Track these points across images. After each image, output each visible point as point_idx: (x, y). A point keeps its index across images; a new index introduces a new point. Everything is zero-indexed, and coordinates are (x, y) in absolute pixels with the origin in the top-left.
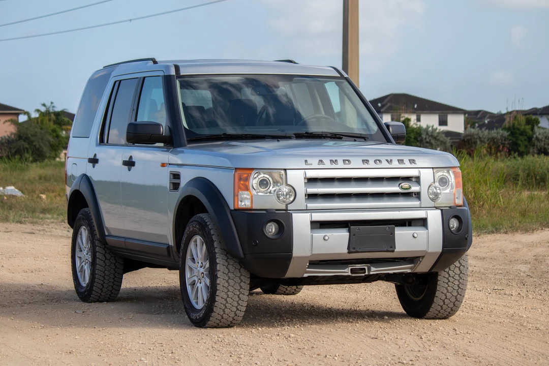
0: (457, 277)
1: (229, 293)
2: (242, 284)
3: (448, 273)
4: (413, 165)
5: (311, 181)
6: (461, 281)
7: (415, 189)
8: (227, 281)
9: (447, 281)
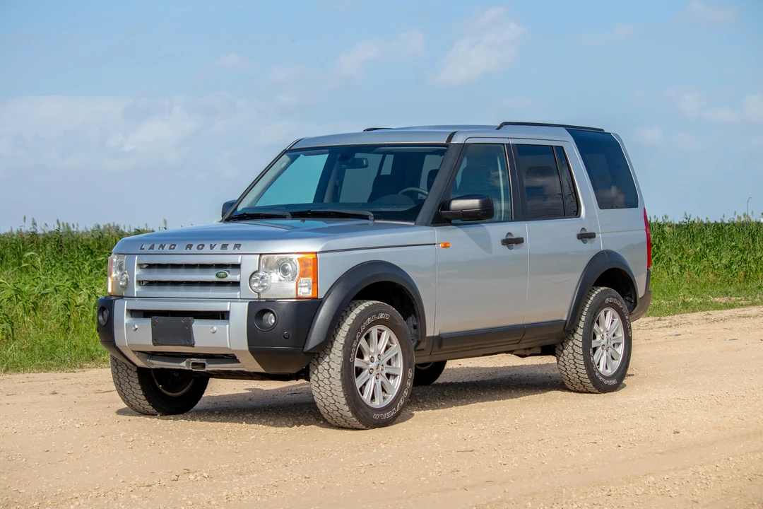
0: (326, 381)
1: (120, 379)
2: (129, 371)
3: (317, 375)
4: (237, 251)
5: (151, 266)
6: (331, 386)
7: (231, 277)
8: (116, 368)
9: (317, 385)
